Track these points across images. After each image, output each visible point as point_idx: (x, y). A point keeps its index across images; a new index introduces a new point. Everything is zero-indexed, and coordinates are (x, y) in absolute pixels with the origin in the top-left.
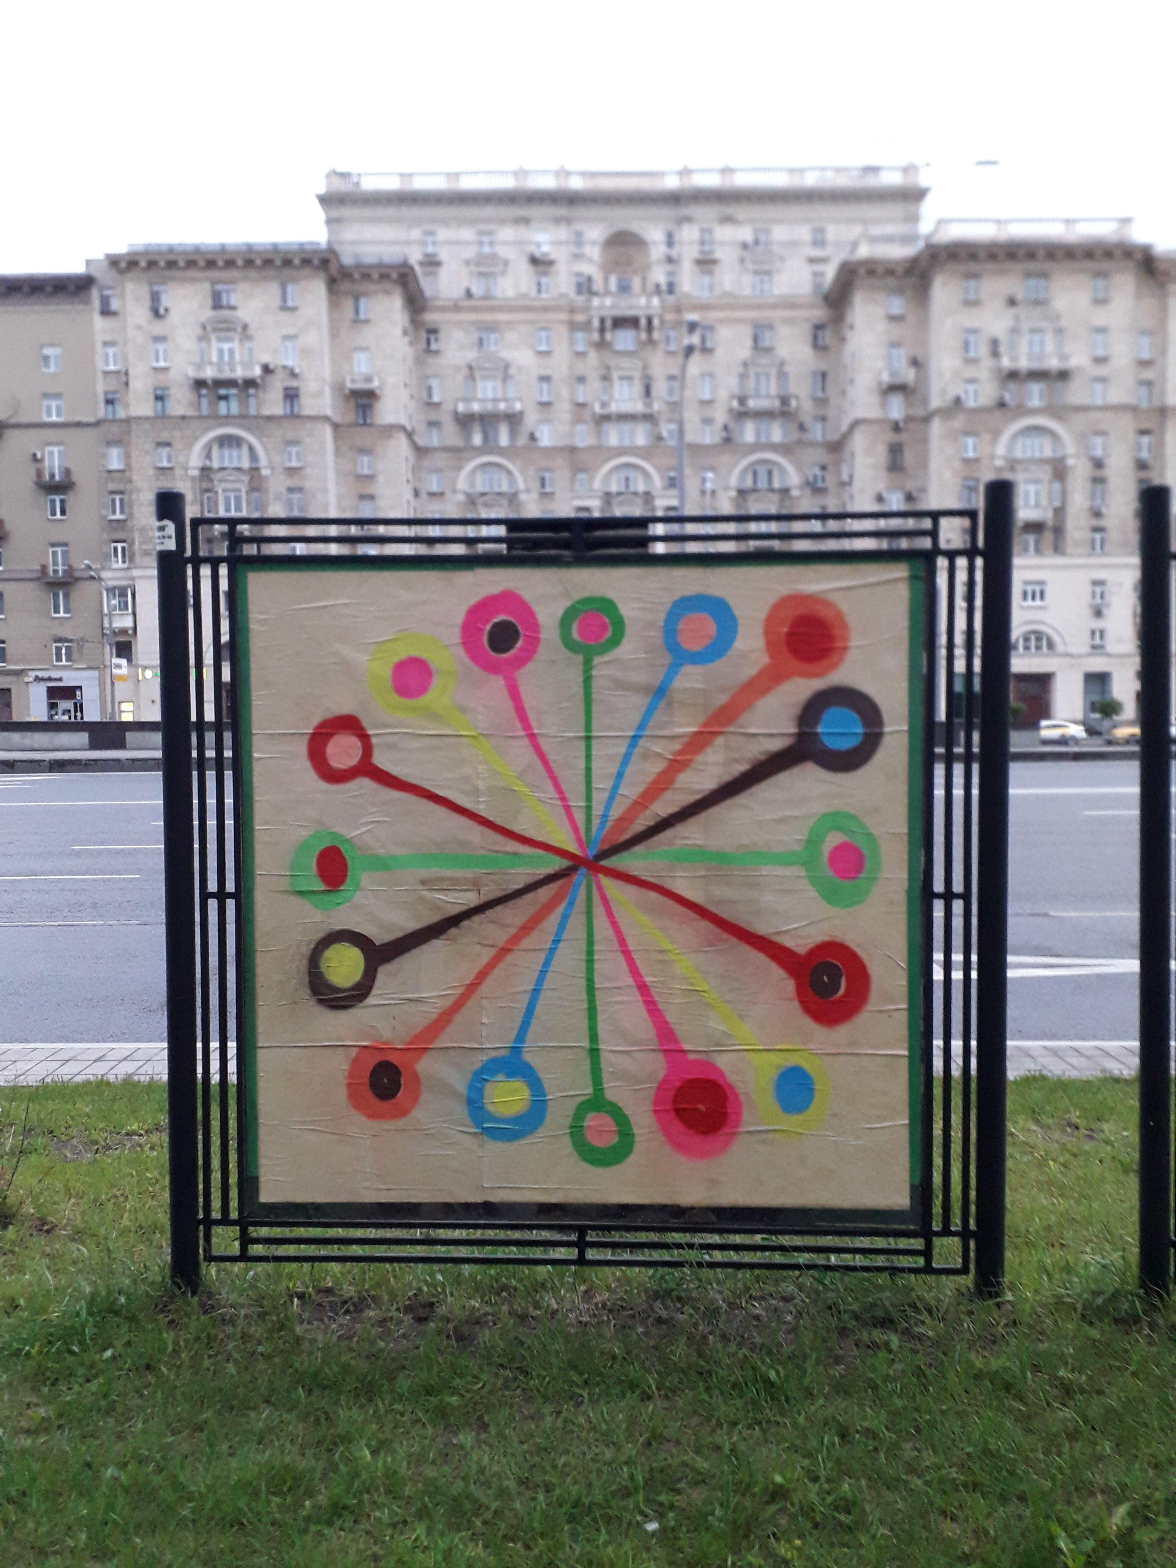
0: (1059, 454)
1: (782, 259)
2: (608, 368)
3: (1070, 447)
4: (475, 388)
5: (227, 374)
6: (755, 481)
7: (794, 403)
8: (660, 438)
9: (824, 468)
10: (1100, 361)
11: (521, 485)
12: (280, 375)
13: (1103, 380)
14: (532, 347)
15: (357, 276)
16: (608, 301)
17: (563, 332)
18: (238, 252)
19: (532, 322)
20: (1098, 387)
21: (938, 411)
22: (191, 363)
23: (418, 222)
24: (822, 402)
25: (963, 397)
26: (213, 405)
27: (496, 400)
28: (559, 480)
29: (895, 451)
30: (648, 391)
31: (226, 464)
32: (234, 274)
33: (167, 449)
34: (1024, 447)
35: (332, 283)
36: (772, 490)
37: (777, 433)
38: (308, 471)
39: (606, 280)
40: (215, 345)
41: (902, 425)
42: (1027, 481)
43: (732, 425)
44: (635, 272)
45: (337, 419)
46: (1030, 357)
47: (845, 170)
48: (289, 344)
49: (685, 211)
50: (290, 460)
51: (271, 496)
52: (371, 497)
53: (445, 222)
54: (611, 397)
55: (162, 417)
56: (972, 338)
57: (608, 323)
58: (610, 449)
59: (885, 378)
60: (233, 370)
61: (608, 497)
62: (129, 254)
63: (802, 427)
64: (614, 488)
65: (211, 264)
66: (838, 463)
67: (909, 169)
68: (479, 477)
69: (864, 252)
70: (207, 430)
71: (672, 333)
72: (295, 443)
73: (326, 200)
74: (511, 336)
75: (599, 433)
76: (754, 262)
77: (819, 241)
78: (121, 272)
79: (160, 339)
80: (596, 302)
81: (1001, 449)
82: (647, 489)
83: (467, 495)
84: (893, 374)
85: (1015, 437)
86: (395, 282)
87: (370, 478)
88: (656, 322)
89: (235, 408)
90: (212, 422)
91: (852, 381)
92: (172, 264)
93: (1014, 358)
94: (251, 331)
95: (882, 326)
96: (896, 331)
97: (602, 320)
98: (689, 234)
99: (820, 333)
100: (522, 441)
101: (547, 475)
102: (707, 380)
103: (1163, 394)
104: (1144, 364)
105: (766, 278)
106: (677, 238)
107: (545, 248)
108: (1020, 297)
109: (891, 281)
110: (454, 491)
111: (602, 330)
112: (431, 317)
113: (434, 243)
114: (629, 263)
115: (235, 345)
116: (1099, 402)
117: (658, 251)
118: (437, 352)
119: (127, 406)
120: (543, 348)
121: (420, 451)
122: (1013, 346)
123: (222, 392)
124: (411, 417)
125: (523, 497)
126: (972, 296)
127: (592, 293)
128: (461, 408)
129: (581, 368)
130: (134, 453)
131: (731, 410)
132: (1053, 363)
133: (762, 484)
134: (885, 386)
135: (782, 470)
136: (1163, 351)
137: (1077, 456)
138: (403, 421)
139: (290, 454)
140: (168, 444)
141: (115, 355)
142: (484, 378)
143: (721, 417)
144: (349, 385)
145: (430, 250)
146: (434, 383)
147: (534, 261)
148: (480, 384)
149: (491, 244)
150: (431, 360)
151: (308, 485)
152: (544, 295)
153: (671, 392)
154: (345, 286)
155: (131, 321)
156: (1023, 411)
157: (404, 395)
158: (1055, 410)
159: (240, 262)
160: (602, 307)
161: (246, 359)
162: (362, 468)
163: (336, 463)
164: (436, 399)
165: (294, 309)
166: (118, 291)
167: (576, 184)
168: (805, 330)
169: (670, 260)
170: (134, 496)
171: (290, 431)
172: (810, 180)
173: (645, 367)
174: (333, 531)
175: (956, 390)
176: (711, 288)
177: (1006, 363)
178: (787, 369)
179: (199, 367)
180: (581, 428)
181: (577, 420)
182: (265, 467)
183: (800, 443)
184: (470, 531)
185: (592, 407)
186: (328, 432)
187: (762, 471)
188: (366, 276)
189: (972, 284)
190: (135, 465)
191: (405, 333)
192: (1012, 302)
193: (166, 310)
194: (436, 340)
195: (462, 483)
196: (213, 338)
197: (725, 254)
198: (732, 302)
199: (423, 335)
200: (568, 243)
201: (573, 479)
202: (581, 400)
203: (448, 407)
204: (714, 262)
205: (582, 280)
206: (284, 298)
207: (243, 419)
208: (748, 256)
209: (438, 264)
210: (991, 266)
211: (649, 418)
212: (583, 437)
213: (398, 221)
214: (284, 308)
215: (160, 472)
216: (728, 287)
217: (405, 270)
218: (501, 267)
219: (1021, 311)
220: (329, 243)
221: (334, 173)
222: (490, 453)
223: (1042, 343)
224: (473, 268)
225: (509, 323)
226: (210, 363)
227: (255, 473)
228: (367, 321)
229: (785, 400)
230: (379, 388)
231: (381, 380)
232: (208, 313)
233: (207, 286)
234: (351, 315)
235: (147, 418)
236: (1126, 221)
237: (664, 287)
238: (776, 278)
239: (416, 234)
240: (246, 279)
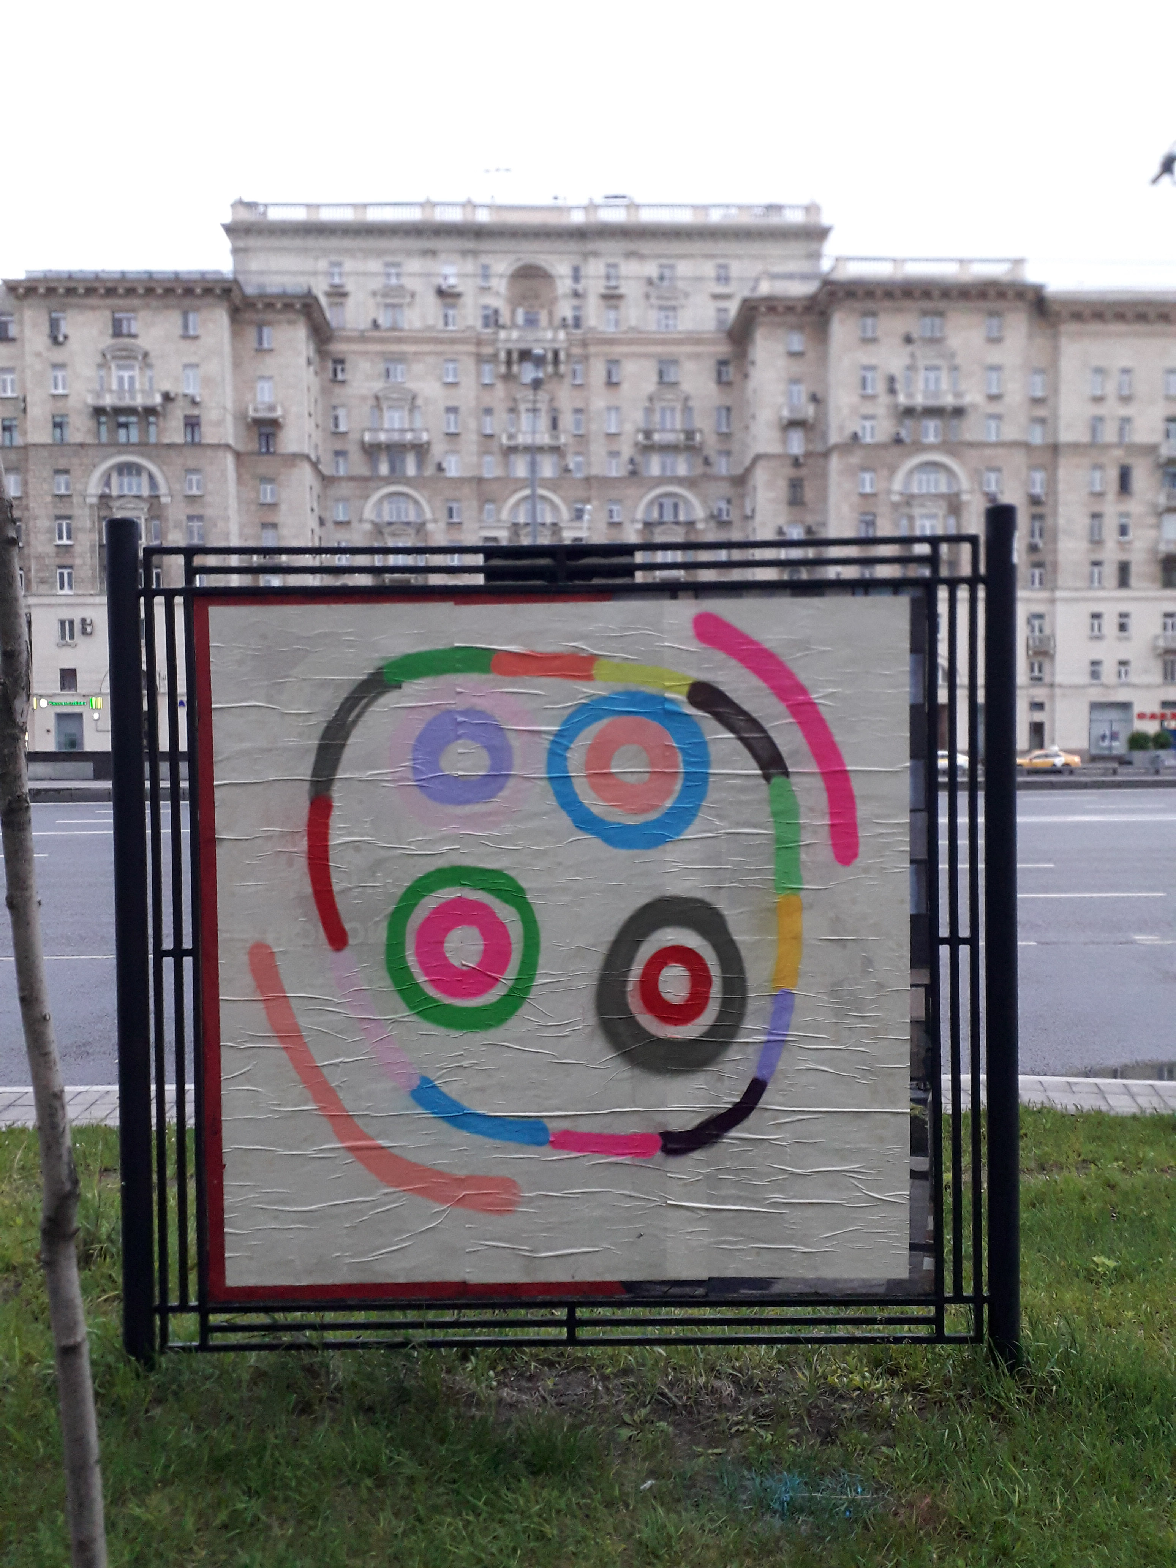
0: (955, 489)
1: (687, 295)
2: (515, 400)
3: (965, 483)
4: (381, 417)
5: (127, 402)
6: (661, 515)
7: (698, 437)
8: (567, 470)
9: (729, 502)
10: (994, 398)
11: (428, 515)
12: (181, 402)
13: (998, 417)
14: (439, 378)
15: (260, 306)
16: (515, 334)
17: (470, 364)
18: (139, 281)
19: (438, 354)
20: (993, 424)
21: (836, 447)
22: (89, 391)
23: (325, 252)
24: (725, 437)
25: (860, 434)
26: (113, 432)
27: (403, 431)
28: (467, 511)
29: (795, 485)
30: (554, 424)
31: (126, 492)
32: (135, 302)
33: (66, 476)
34: (920, 482)
35: (235, 313)
36: (677, 523)
37: (682, 468)
38: (208, 499)
39: (513, 313)
40: (115, 373)
41: (801, 460)
42: (923, 516)
43: (638, 459)
44: (542, 307)
45: (240, 448)
46: (926, 395)
47: (749, 207)
48: (190, 373)
49: (591, 246)
50: (191, 488)
51: (171, 524)
52: (274, 526)
53: (350, 253)
54: (519, 431)
55: (62, 444)
56: (869, 375)
57: (515, 356)
58: (517, 480)
59: (786, 413)
60: (133, 397)
61: (515, 527)
62: (28, 280)
63: (707, 462)
64: (522, 519)
65: (111, 292)
66: (742, 497)
67: (811, 209)
68: (386, 506)
69: (765, 288)
70: (105, 458)
71: (578, 367)
72: (196, 471)
73: (231, 230)
74: (418, 368)
75: (507, 465)
76: (659, 298)
77: (723, 278)
78: (18, 297)
79: (57, 366)
80: (503, 334)
81: (897, 485)
82: (555, 521)
83: (375, 525)
84: (792, 409)
85: (911, 472)
86: (297, 311)
87: (273, 506)
88: (562, 356)
89: (135, 436)
90: (111, 450)
91: (753, 417)
92: (71, 291)
93: (910, 395)
94: (152, 359)
95: (782, 362)
96: (797, 368)
97: (509, 353)
98: (595, 269)
99: (723, 369)
100: (430, 471)
101: (455, 505)
102: (613, 415)
103: (1056, 431)
104: (1037, 401)
105: (671, 314)
106: (583, 272)
107: (452, 281)
108: (915, 335)
109: (791, 319)
110: (361, 521)
111: (509, 363)
112: (338, 348)
113: (341, 274)
114: (537, 297)
115: (136, 373)
116: (993, 438)
117: (564, 285)
118: (343, 382)
119: (24, 433)
120: (450, 379)
121: (327, 481)
122: (909, 382)
123: (122, 419)
124: (316, 446)
125: (430, 526)
126: (869, 334)
127: (498, 326)
128: (367, 437)
129: (488, 400)
130: (31, 480)
131: (636, 444)
132: (949, 400)
133: (668, 517)
134: (785, 422)
135: (687, 502)
136: (1055, 389)
137: (971, 492)
138: (306, 450)
139: (191, 481)
140: (66, 472)
141: (12, 381)
142: (390, 408)
143: (627, 451)
144: (251, 413)
145: (337, 280)
146: (341, 413)
147: (441, 293)
148: (387, 414)
149: (398, 275)
150: (337, 390)
151: (209, 512)
152: (451, 328)
153: (578, 424)
154: (248, 315)
155: (28, 348)
156: (919, 447)
157: (308, 425)
158: (951, 447)
159: (141, 291)
160: (508, 340)
161: (147, 387)
162: (265, 496)
163: (238, 491)
164: (342, 428)
165: (196, 338)
166: (16, 317)
167: (483, 217)
168: (709, 365)
169: (576, 294)
170: (31, 523)
171: (191, 459)
172: (715, 217)
173: (552, 400)
174: (234, 561)
175: (854, 426)
176: (617, 323)
177: (902, 399)
178: (691, 403)
179: (99, 395)
180: (488, 459)
181: (485, 452)
182: (165, 495)
183: (706, 477)
184: (378, 561)
185: (500, 438)
186: (229, 460)
187: (668, 503)
188: (270, 306)
189: (869, 321)
190: (32, 492)
191: (309, 362)
192: (908, 340)
193: (66, 337)
194: (343, 370)
195: (369, 513)
196: (113, 365)
197: (631, 289)
198: (637, 338)
199: (330, 365)
200: (475, 276)
201: (481, 509)
202: (488, 431)
203: (354, 436)
204: (620, 297)
205: (490, 312)
206: (186, 326)
207: (143, 446)
208: (654, 293)
209: (345, 295)
210: (887, 304)
211: (555, 450)
212: (491, 468)
213: (305, 251)
214: (186, 337)
215: (57, 500)
216: (633, 323)
217: (308, 301)
218: (408, 299)
219: (916, 348)
220: (235, 272)
221: (240, 203)
222: (398, 482)
223: (937, 380)
224: (379, 299)
225: (415, 353)
226: (110, 391)
227: (155, 501)
228: (271, 351)
229: (690, 434)
230: (283, 417)
231: (286, 411)
232: (108, 341)
233: (108, 314)
234: (255, 345)
235: (44, 446)
236: (1018, 262)
237: (570, 321)
238: (680, 313)
239: (322, 265)
240: (147, 306)
